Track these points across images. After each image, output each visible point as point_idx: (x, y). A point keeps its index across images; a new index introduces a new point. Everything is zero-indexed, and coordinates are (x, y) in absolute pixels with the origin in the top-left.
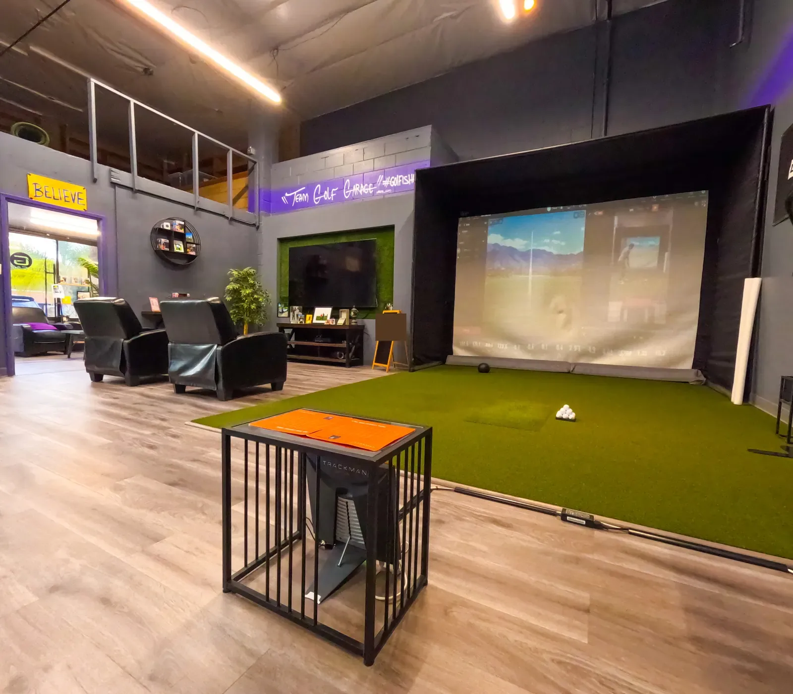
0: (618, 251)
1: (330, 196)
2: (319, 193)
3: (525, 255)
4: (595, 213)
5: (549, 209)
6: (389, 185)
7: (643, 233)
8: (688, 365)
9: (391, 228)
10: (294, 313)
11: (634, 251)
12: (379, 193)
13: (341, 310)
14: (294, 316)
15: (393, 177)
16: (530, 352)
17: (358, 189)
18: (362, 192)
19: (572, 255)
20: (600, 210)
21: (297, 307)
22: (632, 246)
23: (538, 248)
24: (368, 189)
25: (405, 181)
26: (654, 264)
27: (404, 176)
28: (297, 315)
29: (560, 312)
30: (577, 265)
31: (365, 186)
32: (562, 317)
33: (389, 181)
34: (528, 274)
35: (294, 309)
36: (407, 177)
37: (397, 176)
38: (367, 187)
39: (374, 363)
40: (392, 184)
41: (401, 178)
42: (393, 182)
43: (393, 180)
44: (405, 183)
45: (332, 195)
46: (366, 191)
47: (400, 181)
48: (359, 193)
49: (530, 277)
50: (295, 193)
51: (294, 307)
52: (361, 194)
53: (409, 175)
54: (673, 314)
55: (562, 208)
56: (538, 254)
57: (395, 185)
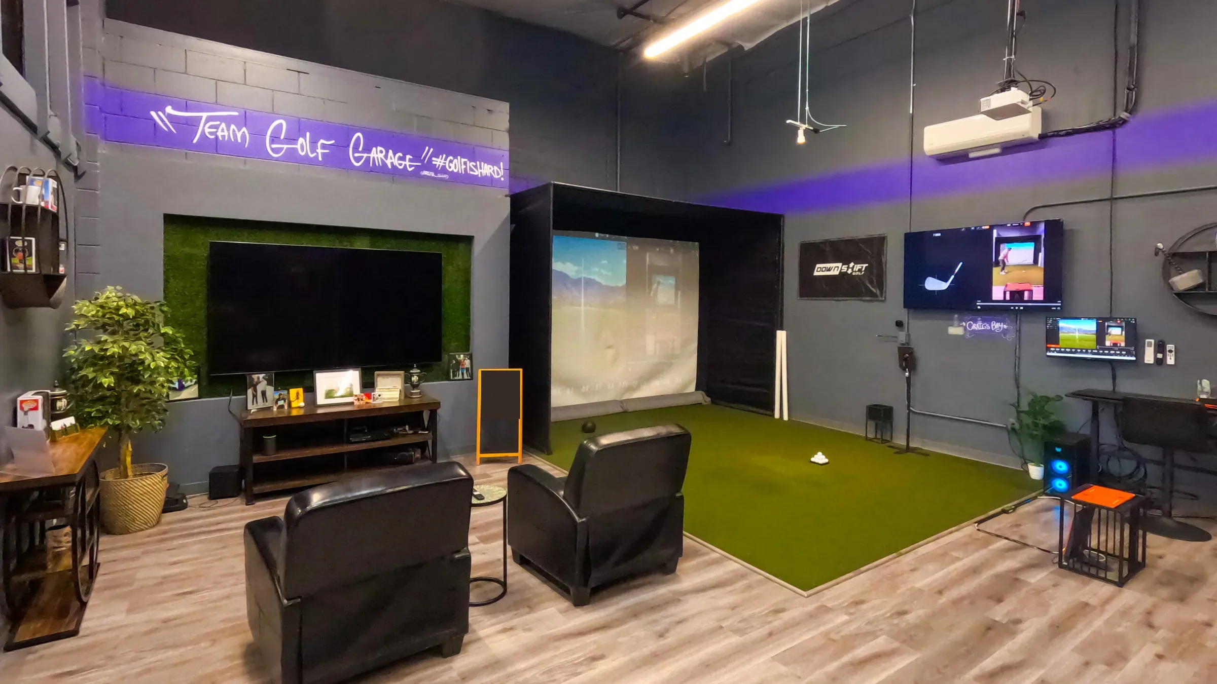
0: (650, 285)
1: (313, 150)
2: (282, 137)
3: (576, 283)
4: (634, 247)
5: (597, 235)
6: (444, 167)
7: (666, 272)
8: (692, 388)
9: (468, 240)
10: (255, 390)
11: (661, 288)
12: (425, 175)
13: (376, 373)
14: (255, 396)
15: (451, 158)
16: (585, 395)
17: (381, 156)
18: (392, 164)
19: (617, 287)
20: (636, 244)
21: (261, 376)
22: (659, 283)
23: (589, 277)
24: (403, 163)
25: (471, 170)
26: (672, 302)
27: (470, 161)
28: (264, 393)
29: (609, 347)
30: (621, 298)
31: (397, 155)
32: (611, 352)
33: (443, 161)
34: (580, 306)
35: (256, 380)
36: (474, 164)
37: (459, 157)
38: (403, 159)
39: (479, 455)
40: (450, 167)
41: (465, 163)
42: (451, 164)
43: (451, 161)
44: (472, 173)
45: (320, 151)
46: (401, 165)
47: (463, 167)
48: (385, 164)
49: (583, 308)
50: (205, 115)
51: (255, 377)
52: (390, 166)
53: (478, 163)
54: (684, 344)
55: (607, 236)
56: (589, 283)
57: (456, 171)
